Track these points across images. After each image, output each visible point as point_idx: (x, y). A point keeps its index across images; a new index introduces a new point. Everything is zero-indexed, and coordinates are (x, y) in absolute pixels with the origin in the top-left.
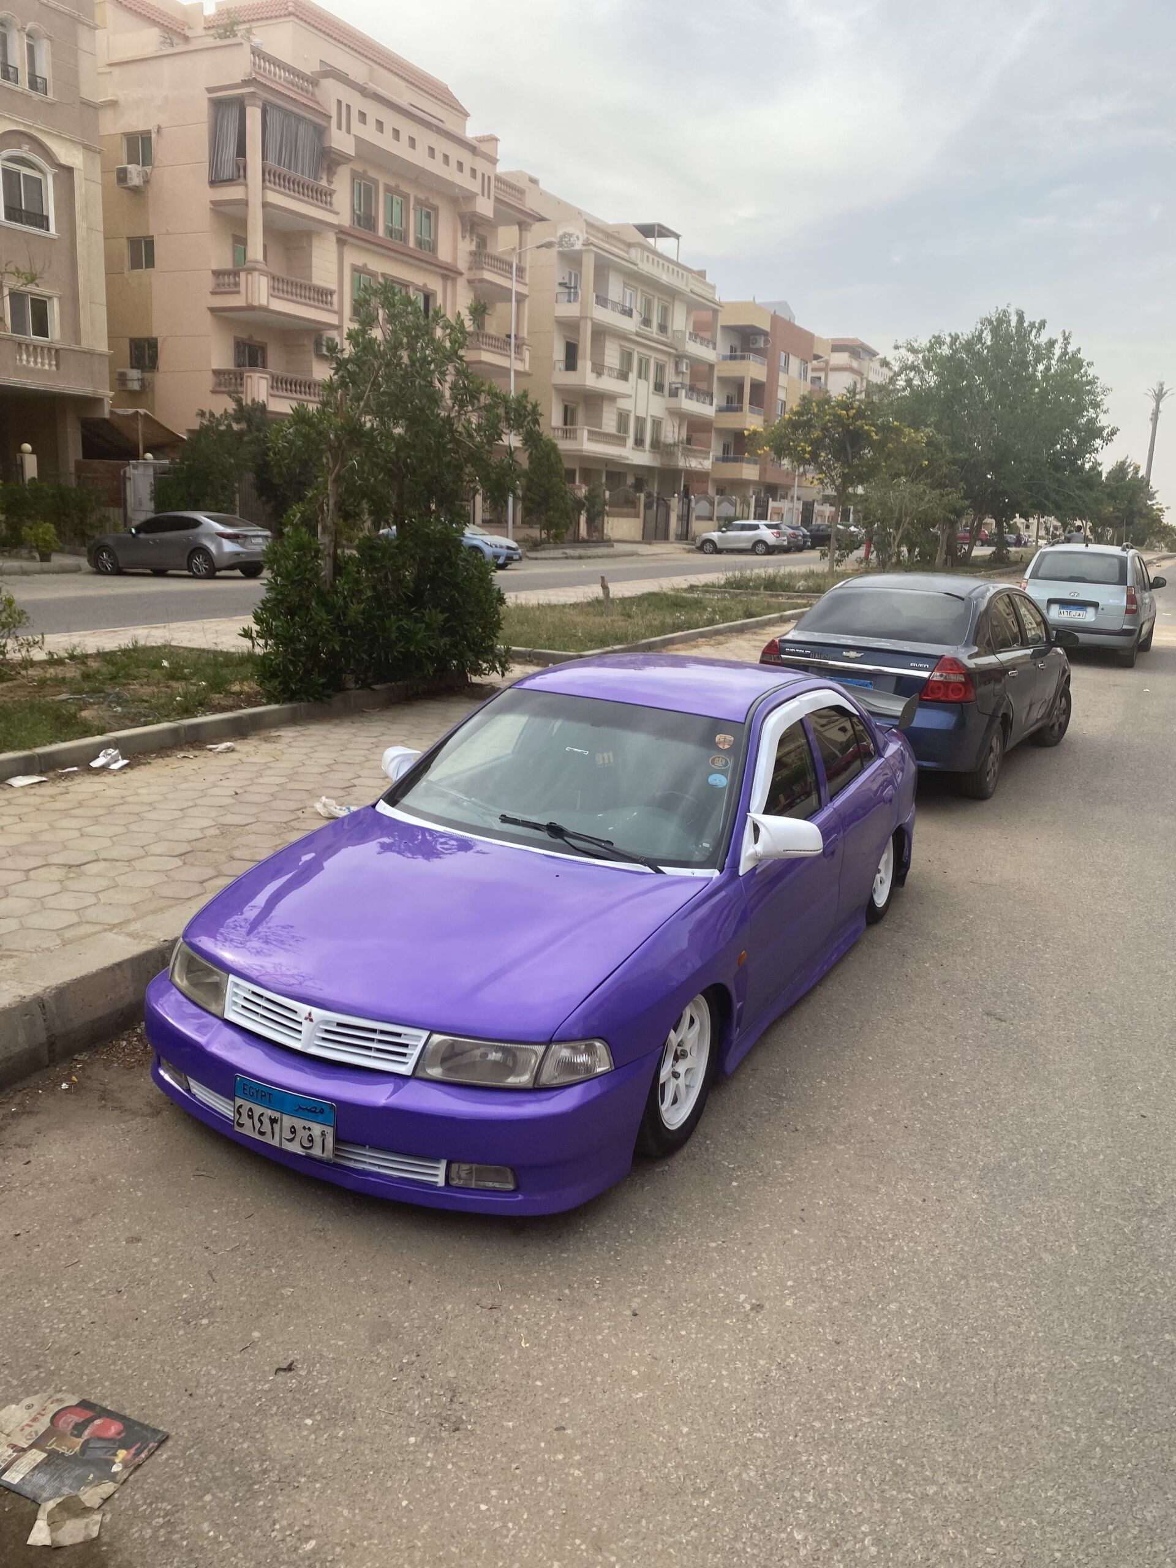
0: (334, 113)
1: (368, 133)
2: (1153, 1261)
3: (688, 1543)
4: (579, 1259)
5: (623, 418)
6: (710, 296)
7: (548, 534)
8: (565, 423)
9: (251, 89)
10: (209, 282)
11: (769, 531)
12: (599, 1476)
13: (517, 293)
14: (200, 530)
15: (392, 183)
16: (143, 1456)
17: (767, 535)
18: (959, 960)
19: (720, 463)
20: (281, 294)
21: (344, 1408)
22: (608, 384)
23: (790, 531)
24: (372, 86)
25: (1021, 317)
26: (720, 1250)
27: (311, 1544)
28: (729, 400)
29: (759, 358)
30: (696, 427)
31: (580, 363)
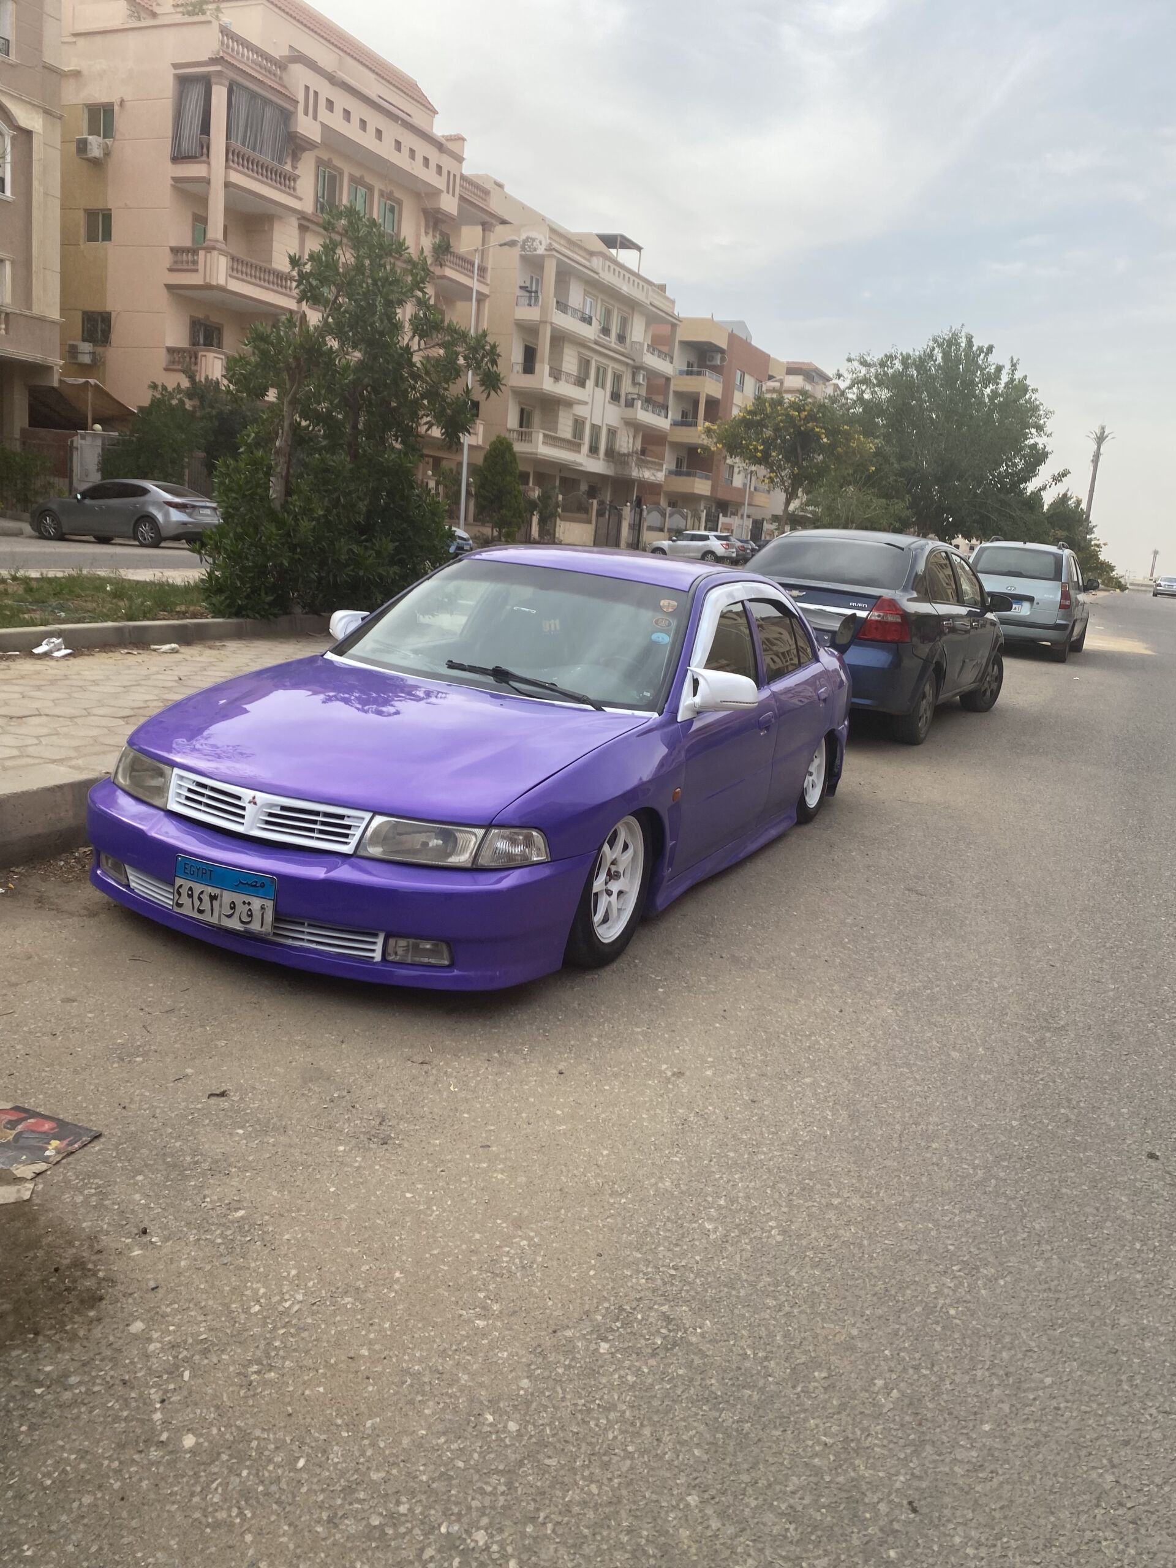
0: (301, 98)
1: (335, 121)
2: (1054, 1061)
3: (604, 1226)
4: (509, 1034)
5: (578, 424)
6: (669, 311)
7: (500, 532)
8: (521, 426)
9: (219, 68)
10: (167, 259)
11: (719, 542)
12: (522, 1179)
13: (478, 292)
14: (147, 498)
15: (357, 174)
16: (76, 1146)
17: (716, 545)
18: (884, 852)
19: (673, 477)
20: (239, 275)
21: (274, 1124)
22: (565, 389)
23: (740, 544)
24: (341, 75)
25: (970, 343)
26: (644, 1034)
27: (241, 1213)
28: (684, 414)
29: (715, 375)
30: (651, 440)
31: (538, 367)
